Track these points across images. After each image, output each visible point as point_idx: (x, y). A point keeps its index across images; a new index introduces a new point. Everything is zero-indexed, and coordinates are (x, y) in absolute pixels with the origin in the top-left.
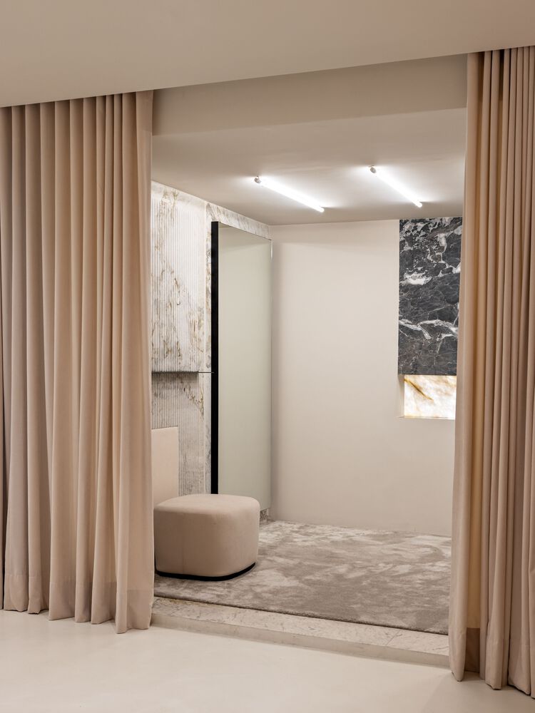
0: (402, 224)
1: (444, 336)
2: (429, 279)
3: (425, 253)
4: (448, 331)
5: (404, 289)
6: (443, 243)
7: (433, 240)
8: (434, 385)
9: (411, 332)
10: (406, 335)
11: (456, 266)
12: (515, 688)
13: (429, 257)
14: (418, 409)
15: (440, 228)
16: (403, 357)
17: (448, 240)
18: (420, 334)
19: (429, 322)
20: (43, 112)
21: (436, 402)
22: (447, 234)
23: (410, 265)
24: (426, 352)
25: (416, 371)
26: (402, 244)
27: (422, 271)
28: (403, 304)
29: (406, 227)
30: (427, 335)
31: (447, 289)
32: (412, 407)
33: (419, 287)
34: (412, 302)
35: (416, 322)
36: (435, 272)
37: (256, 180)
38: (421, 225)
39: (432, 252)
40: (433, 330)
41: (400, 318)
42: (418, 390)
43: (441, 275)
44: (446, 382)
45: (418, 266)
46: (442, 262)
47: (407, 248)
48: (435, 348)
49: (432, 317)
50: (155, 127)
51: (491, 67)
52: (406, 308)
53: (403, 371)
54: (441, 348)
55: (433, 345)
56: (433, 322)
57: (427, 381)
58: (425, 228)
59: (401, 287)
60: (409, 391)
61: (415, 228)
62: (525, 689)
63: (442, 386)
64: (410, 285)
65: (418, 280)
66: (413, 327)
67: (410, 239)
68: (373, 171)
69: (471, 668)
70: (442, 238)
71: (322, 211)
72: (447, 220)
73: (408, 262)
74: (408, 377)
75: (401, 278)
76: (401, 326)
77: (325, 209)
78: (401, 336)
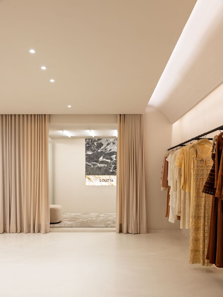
0: (86, 140)
1: (96, 166)
2: (92, 153)
3: (91, 147)
4: (97, 165)
5: (87, 155)
6: (96, 144)
7: (93, 144)
8: (93, 178)
9: (89, 165)
10: (87, 166)
11: (99, 150)
12: (129, 233)
13: (92, 148)
14: (89, 183)
15: (95, 141)
16: (86, 171)
17: (97, 144)
18: (91, 166)
19: (93, 163)
20: (25, 117)
21: (94, 182)
22: (97, 143)
23: (88, 149)
24: (92, 170)
25: (90, 174)
26: (86, 145)
27: (91, 151)
28: (86, 159)
29: (87, 140)
30: (92, 166)
31: (97, 155)
32: (88, 183)
33: (90, 155)
34: (89, 158)
35: (89, 163)
36: (94, 151)
37: (63, 132)
38: (90, 140)
39: (93, 147)
40: (94, 165)
41: (86, 162)
42: (89, 179)
43: (95, 152)
44: (96, 177)
45: (90, 150)
46: (96, 149)
47: (87, 145)
48: (94, 169)
49: (93, 162)
50: (49, 122)
51: (122, 117)
52: (87, 160)
53: (87, 174)
54: (96, 169)
55: (93, 168)
56: (94, 163)
57: (91, 177)
58: (91, 141)
59: (86, 154)
60: (87, 179)
61: (89, 141)
62: (131, 233)
63: (95, 178)
64: (88, 154)
65: (90, 153)
66: (89, 164)
67: (88, 143)
68: (90, 131)
69: (121, 231)
70: (95, 143)
71: (70, 137)
72: (96, 139)
73: (87, 148)
74: (87, 176)
75: (86, 152)
76: (86, 164)
77: (71, 136)
78: (86, 166)
